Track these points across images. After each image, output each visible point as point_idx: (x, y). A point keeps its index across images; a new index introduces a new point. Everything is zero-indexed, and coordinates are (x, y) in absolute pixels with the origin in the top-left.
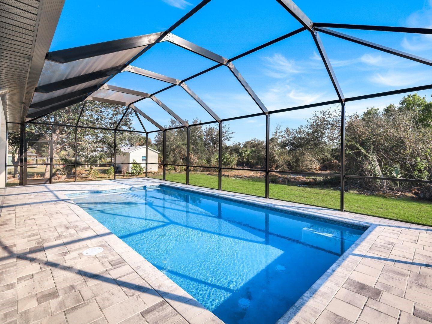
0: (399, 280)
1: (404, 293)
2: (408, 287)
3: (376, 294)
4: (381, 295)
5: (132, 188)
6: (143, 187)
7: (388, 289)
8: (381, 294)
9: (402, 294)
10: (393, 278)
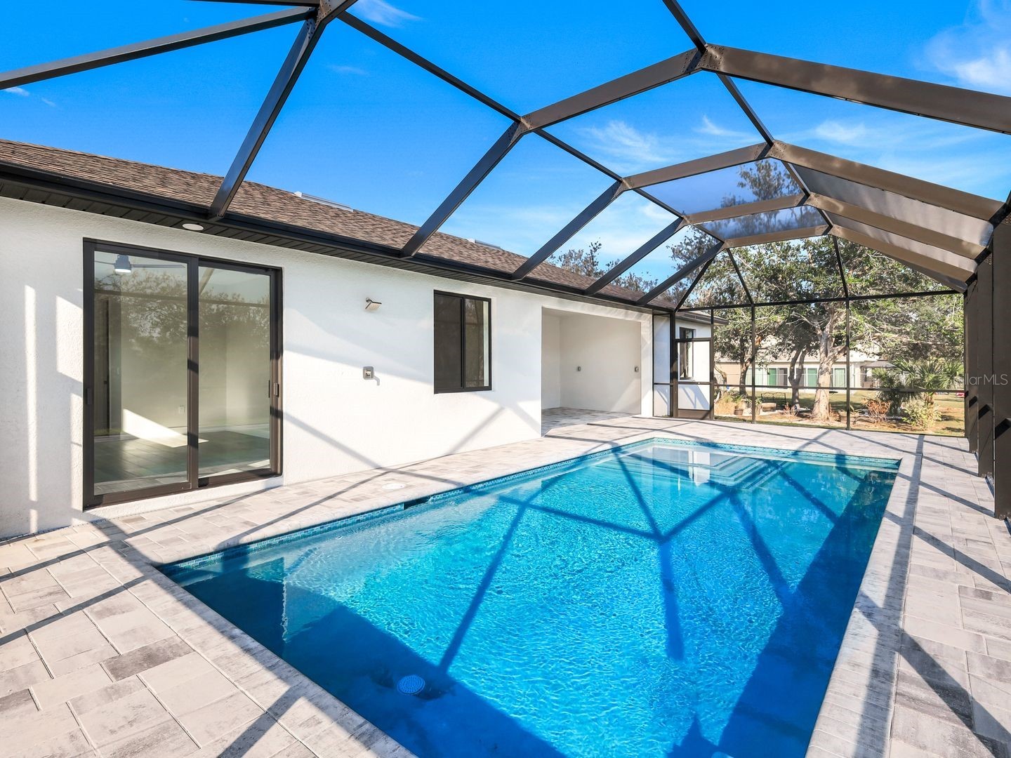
0: (112, 732)
1: (75, 714)
2: (80, 734)
3: (118, 668)
4: (109, 673)
5: (799, 453)
6: (834, 456)
7: (111, 694)
8: (111, 676)
9: (77, 707)
10: (131, 723)
